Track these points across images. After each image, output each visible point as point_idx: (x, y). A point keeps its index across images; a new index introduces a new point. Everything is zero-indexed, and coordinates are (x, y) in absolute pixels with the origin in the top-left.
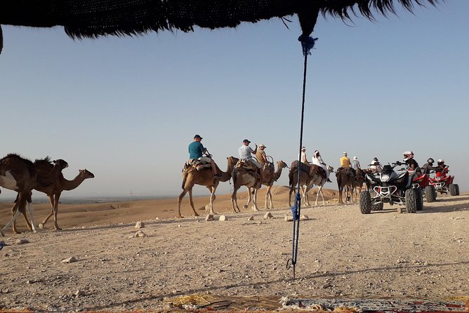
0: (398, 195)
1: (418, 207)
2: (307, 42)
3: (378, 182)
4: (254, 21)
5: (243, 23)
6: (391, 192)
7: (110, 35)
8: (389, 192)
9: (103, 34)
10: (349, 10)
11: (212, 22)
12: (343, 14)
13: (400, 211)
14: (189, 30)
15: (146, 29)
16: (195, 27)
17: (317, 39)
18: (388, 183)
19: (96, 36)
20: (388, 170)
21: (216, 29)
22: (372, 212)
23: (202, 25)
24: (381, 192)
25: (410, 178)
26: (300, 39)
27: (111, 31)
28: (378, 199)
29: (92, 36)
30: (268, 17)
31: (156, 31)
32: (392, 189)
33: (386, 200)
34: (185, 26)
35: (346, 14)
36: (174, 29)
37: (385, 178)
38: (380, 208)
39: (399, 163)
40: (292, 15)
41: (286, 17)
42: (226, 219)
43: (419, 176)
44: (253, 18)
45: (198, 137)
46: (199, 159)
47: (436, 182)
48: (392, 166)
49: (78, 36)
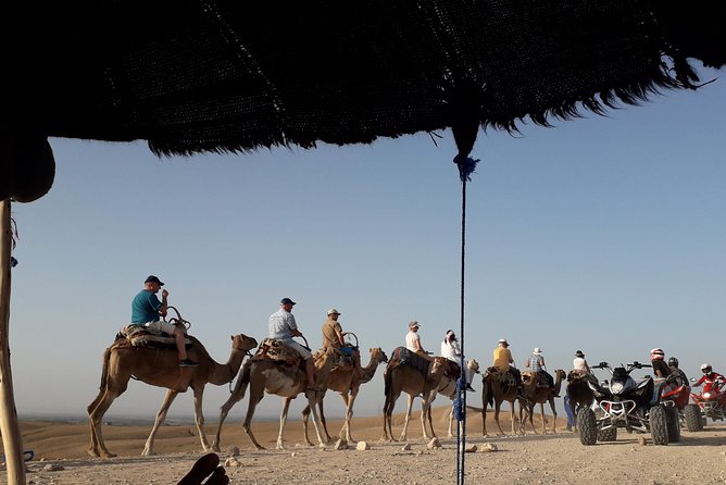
0: (638, 416)
1: (672, 437)
2: (466, 165)
3: (607, 395)
4: (394, 136)
5: (379, 138)
6: (627, 411)
7: (208, 152)
8: (623, 410)
9: (200, 151)
10: (517, 121)
11: (340, 137)
12: (510, 128)
13: (642, 442)
14: (311, 146)
15: (256, 144)
16: (318, 142)
17: (478, 161)
18: (621, 396)
19: (190, 153)
20: (621, 375)
21: (345, 146)
22: (598, 442)
23: (328, 141)
24: (611, 411)
25: (656, 390)
26: (455, 161)
27: (210, 147)
28: (607, 422)
29: (184, 154)
30: (412, 131)
31: (269, 147)
32: (629, 406)
33: (619, 423)
34: (306, 141)
35: (514, 127)
36: (293, 145)
37: (617, 388)
38: (611, 437)
39: (638, 365)
40: (444, 129)
41: (436, 132)
42: (368, 447)
43: (673, 389)
44: (393, 133)
45: (154, 282)
46: (147, 324)
47: (703, 400)
48: (627, 369)
49: (166, 153)
